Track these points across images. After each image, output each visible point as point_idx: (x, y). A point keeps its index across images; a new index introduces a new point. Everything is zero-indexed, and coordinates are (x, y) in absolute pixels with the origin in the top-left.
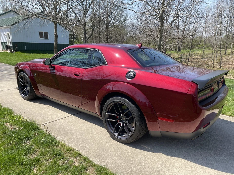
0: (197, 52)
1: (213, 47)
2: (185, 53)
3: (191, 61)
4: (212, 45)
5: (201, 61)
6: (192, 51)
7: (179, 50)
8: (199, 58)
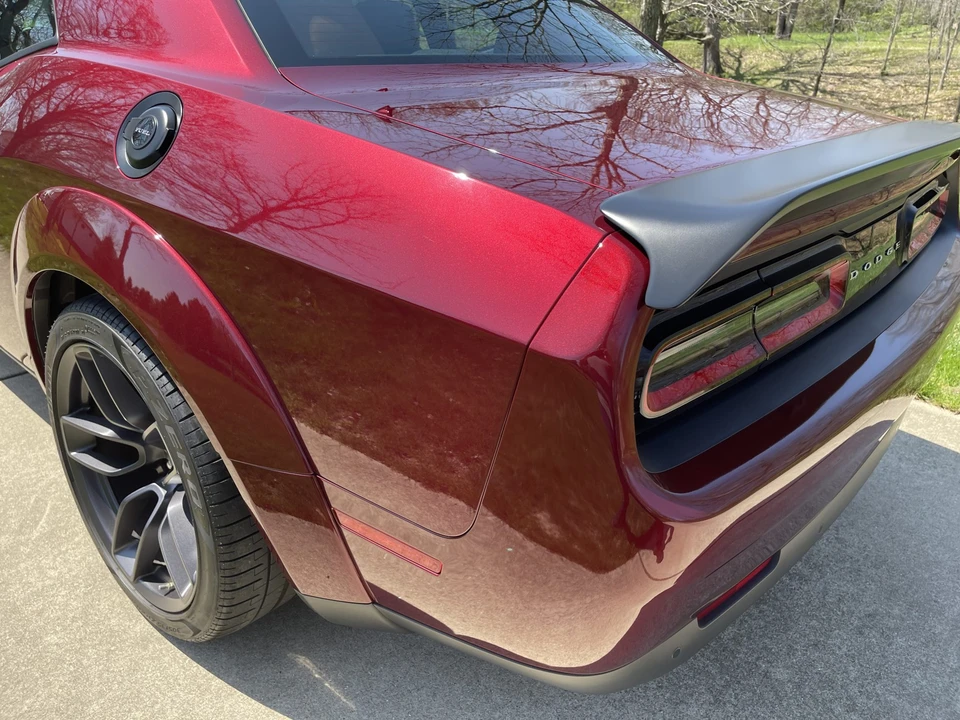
0: (862, 46)
1: (935, 25)
2: (808, 45)
3: (829, 88)
4: (933, 12)
5: (876, 89)
6: (839, 40)
7: (785, 29)
8: (866, 76)
